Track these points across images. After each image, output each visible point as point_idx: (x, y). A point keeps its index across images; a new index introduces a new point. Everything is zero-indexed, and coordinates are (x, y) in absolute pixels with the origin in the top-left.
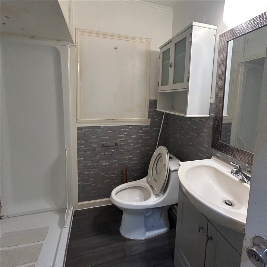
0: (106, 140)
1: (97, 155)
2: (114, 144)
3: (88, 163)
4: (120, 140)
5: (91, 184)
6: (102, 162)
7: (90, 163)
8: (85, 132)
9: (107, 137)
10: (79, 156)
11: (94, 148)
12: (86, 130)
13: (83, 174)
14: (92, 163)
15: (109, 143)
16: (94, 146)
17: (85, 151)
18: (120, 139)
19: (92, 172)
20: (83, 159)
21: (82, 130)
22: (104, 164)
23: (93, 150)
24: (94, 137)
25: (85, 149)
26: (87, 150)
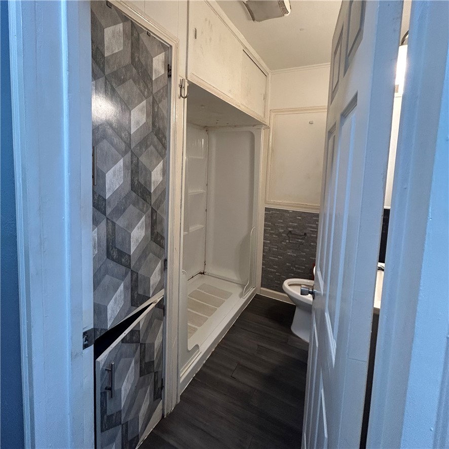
0: (294, 227)
1: (283, 241)
2: (303, 234)
3: (273, 248)
4: (311, 231)
5: (276, 272)
6: (288, 251)
7: (275, 248)
8: (272, 214)
9: (296, 224)
10: (265, 238)
11: (280, 233)
12: (274, 212)
13: (268, 259)
14: (277, 249)
15: (298, 232)
16: (281, 231)
17: (272, 234)
18: (310, 229)
19: (277, 259)
20: (268, 242)
21: (270, 211)
22: (289, 254)
23: (279, 235)
24: (281, 221)
26: (273, 233)
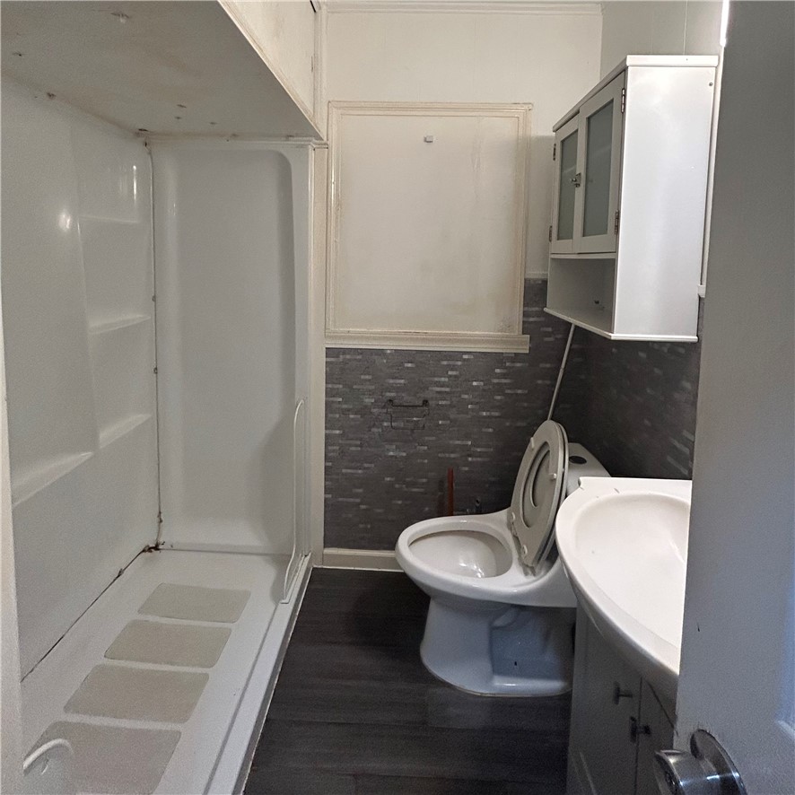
0: (398, 389)
1: (374, 426)
2: (420, 403)
3: (351, 445)
4: (438, 392)
5: (359, 504)
6: (387, 447)
7: (356, 446)
8: (345, 362)
9: (402, 381)
10: (329, 424)
11: (366, 406)
12: (348, 357)
13: (338, 474)
14: (361, 446)
15: (407, 398)
16: (368, 401)
17: (345, 412)
18: (438, 389)
19: (360, 471)
20: (338, 432)
21: (338, 357)
22: (391, 453)
23: (363, 411)
24: (367, 377)
25: (345, 406)
26: (349, 410)
